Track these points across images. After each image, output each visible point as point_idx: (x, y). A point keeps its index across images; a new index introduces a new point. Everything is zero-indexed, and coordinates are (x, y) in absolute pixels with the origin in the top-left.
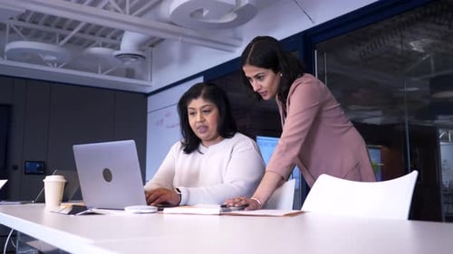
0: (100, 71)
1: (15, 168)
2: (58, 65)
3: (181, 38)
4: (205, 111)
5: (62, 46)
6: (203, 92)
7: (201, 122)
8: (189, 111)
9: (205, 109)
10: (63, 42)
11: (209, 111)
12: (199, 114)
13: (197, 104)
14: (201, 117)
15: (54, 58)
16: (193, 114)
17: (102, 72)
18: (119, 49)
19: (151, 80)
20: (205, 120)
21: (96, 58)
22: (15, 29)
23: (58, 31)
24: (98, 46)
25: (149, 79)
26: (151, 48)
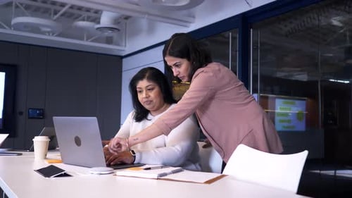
0: (85, 39)
1: (21, 113)
2: (53, 34)
3: (146, 16)
4: (149, 90)
5: (55, 20)
6: (147, 75)
7: (147, 97)
8: (138, 89)
9: (148, 88)
10: (56, 17)
11: (152, 89)
12: (144, 92)
13: (143, 84)
14: (146, 94)
15: (49, 30)
16: (140, 92)
17: (87, 40)
18: (99, 23)
19: (125, 46)
20: (149, 96)
21: (82, 29)
22: (19, 5)
23: (53, 8)
24: (83, 20)
25: (124, 44)
26: (125, 21)
